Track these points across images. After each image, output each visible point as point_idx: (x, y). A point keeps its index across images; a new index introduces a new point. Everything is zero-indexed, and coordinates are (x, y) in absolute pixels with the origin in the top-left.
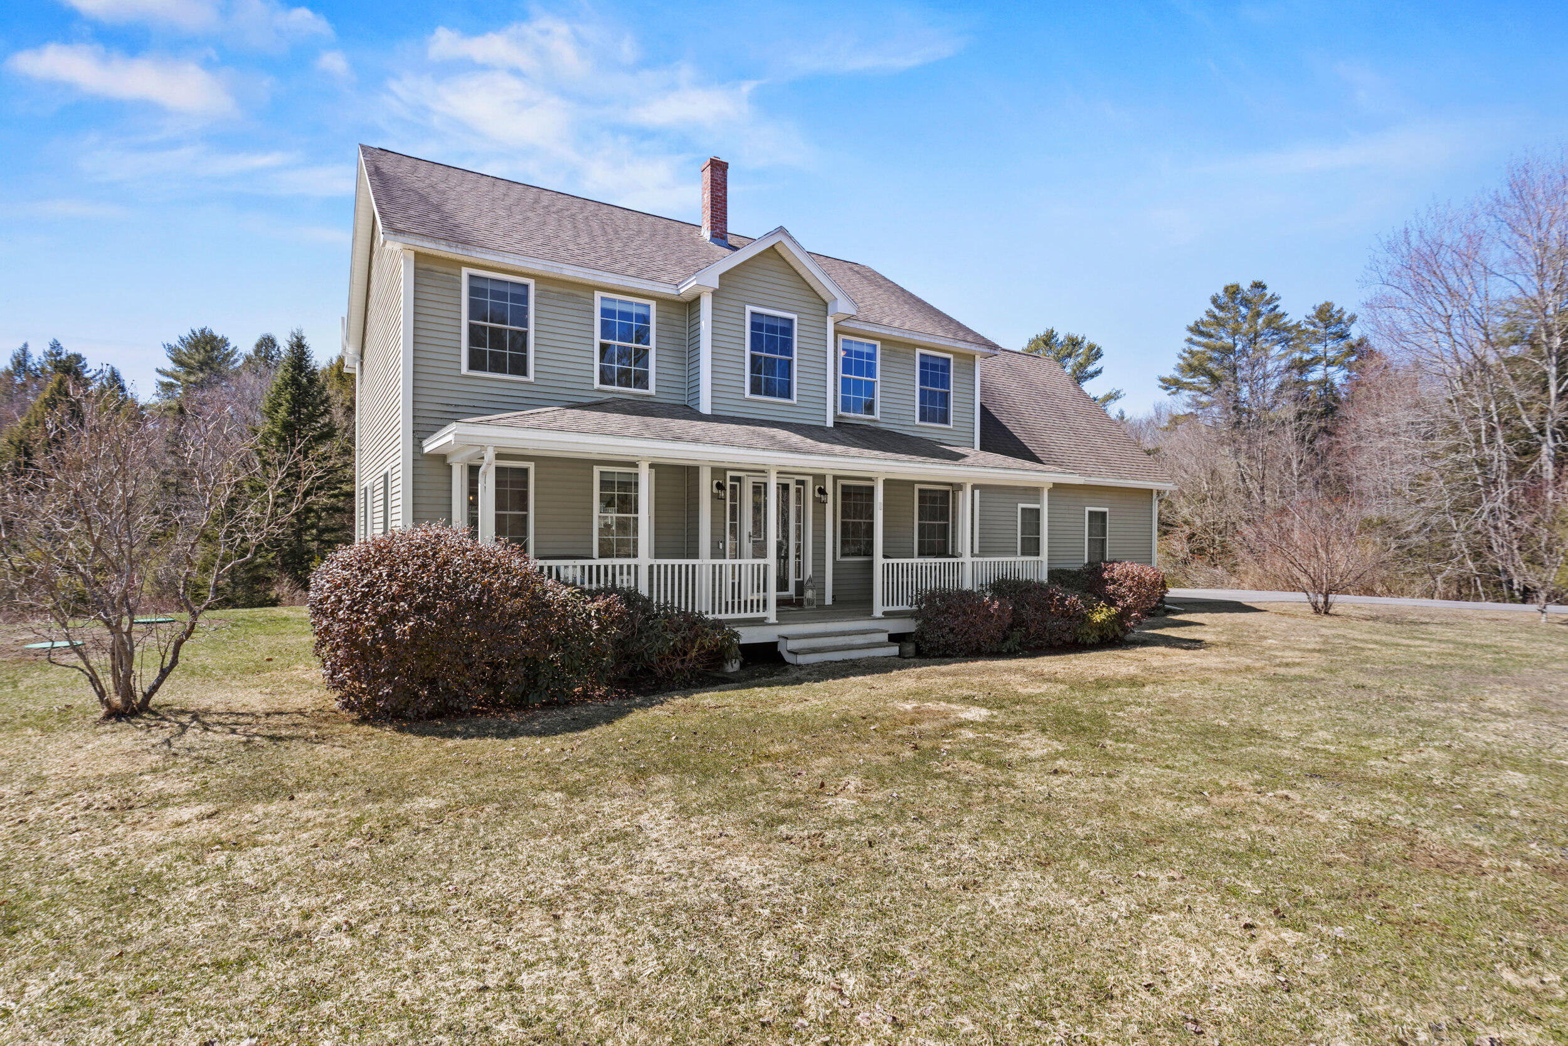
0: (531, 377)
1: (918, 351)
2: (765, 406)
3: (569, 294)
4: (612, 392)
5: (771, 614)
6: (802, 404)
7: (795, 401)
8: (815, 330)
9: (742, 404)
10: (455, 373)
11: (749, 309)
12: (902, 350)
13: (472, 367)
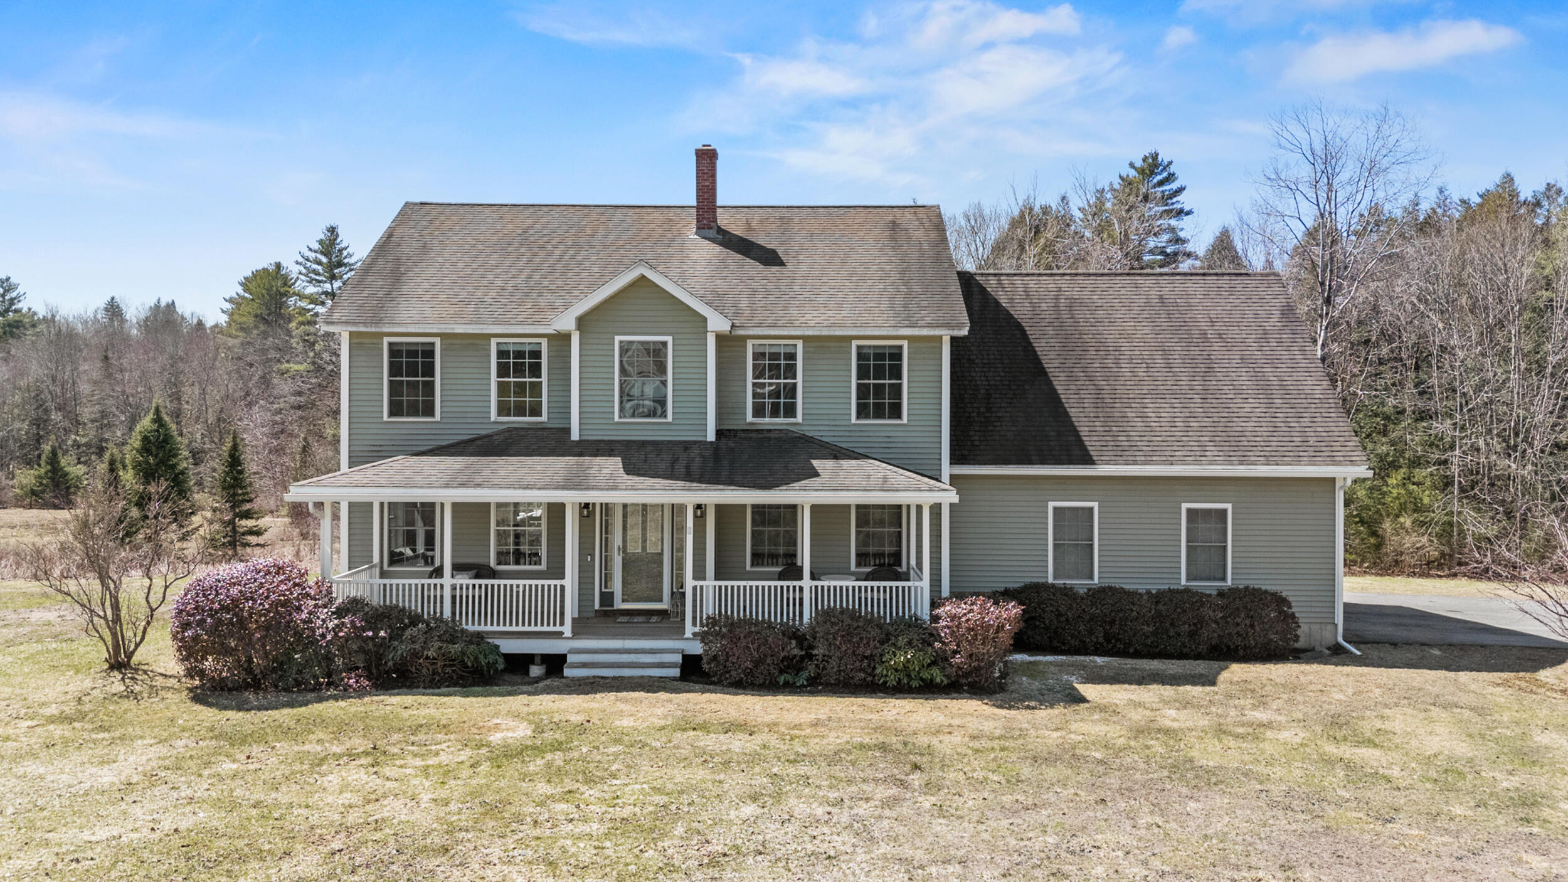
0: (438, 417)
1: (855, 343)
2: (638, 427)
3: (469, 344)
4: (507, 423)
5: (567, 629)
6: (677, 422)
7: (670, 418)
8: (695, 348)
9: (612, 427)
10: (379, 420)
11: (618, 338)
12: (832, 344)
13: (392, 414)
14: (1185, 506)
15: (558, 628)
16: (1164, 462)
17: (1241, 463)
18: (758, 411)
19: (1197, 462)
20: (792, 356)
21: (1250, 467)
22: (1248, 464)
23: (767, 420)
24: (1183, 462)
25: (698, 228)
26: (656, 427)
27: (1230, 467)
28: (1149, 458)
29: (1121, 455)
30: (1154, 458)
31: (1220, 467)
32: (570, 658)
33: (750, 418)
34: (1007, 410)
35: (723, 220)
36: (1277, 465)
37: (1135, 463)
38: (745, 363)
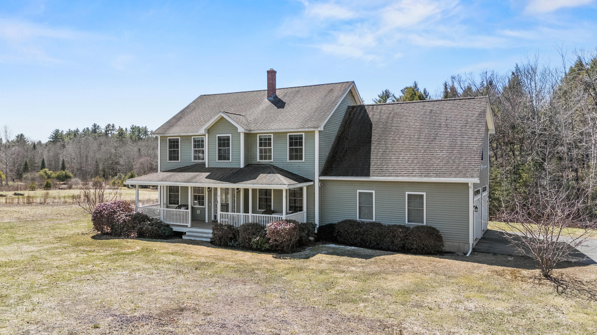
1: (288, 134)
11: (217, 135)
12: (281, 135)
14: (407, 193)
15: (187, 224)
16: (395, 176)
17: (425, 176)
18: (261, 158)
19: (408, 176)
20: (270, 139)
21: (429, 178)
22: (428, 177)
23: (263, 161)
24: (402, 176)
25: (268, 97)
26: (226, 163)
27: (420, 178)
28: (390, 174)
29: (381, 173)
30: (392, 174)
31: (417, 178)
32: (187, 233)
33: (258, 160)
34: (350, 156)
35: (278, 93)
36: (440, 177)
37: (384, 176)
38: (257, 142)
